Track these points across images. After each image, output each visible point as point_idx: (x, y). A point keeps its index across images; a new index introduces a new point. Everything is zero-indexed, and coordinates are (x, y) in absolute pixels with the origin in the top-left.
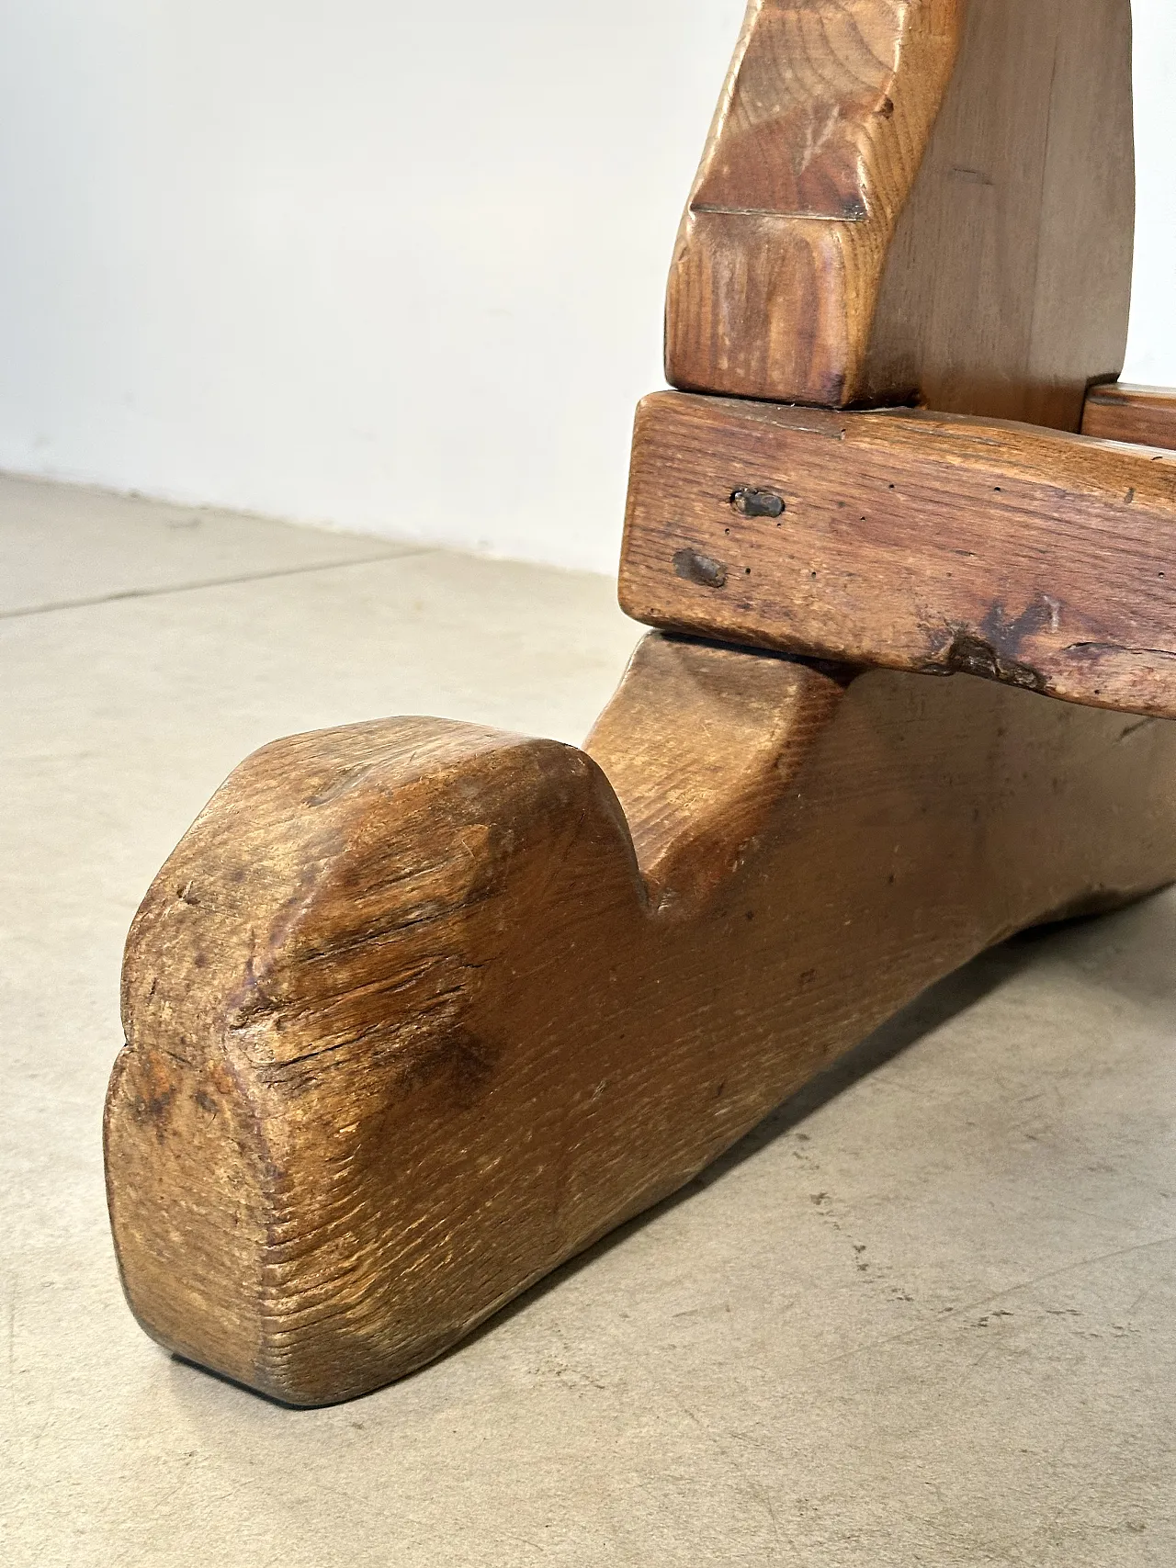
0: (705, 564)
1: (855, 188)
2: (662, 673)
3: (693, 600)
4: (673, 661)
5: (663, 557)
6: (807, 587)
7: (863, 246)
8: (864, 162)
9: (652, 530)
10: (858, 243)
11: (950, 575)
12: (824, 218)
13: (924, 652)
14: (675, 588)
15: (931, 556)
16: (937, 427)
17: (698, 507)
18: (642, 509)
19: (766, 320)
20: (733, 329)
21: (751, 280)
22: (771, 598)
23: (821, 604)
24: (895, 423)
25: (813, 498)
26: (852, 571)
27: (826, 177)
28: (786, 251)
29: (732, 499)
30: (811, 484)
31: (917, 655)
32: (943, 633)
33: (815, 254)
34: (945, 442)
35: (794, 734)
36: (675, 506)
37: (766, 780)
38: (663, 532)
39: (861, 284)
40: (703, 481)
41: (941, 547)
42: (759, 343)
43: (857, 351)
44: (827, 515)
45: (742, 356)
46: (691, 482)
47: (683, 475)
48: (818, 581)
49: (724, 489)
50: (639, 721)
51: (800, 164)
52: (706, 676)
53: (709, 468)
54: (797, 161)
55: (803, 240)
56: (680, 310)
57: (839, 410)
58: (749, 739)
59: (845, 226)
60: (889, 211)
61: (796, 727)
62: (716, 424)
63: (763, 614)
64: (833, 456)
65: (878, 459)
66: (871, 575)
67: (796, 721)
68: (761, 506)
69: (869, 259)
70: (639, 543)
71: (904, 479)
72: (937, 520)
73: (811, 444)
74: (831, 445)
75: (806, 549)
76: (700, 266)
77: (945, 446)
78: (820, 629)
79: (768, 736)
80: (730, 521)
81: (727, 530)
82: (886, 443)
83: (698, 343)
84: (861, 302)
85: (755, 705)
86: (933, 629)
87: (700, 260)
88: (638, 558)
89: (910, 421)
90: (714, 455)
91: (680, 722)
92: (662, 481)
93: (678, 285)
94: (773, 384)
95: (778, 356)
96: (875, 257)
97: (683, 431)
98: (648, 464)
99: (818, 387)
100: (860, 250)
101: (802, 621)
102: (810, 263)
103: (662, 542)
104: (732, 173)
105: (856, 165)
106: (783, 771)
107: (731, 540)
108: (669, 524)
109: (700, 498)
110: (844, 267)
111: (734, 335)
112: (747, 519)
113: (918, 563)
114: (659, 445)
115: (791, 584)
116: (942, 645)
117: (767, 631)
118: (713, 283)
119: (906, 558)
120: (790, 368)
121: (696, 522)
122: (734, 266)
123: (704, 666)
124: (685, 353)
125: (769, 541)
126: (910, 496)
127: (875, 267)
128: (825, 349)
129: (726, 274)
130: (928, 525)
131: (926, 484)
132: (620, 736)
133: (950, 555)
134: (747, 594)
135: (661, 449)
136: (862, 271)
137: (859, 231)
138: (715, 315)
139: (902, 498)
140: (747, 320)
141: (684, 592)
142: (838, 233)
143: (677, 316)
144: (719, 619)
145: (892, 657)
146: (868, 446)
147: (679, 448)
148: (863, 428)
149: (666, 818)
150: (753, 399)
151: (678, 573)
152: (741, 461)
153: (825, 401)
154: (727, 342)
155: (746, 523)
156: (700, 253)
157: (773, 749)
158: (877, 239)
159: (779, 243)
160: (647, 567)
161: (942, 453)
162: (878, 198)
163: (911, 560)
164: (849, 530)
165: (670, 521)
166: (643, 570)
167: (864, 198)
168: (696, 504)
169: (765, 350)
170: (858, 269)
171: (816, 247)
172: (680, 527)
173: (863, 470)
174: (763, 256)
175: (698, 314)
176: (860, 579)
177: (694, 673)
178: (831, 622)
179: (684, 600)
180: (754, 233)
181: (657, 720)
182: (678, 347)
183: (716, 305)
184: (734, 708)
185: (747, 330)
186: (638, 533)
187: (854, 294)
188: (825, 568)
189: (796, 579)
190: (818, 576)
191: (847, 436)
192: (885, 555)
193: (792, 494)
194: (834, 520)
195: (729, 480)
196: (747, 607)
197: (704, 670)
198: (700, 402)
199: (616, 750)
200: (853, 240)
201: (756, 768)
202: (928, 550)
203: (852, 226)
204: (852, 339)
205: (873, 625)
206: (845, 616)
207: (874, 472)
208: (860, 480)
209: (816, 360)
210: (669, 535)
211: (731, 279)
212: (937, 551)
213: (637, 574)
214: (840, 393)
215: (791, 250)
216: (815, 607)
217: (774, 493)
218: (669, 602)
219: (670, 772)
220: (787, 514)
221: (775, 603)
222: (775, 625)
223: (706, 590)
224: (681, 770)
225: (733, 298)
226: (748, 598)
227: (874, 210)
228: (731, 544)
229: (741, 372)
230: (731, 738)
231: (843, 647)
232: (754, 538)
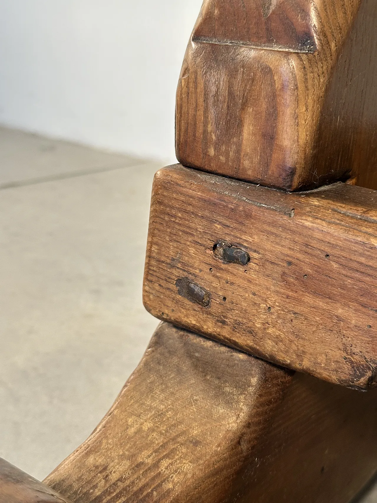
0: (197, 289)
1: (308, 27)
2: (169, 352)
3: (188, 312)
4: (178, 345)
5: (169, 280)
6: (265, 317)
7: (312, 72)
8: (315, 8)
9: (163, 262)
10: (309, 70)
11: (370, 327)
12: (284, 50)
13: (348, 377)
14: (177, 302)
15: (356, 310)
16: (364, 212)
17: (192, 251)
18: (156, 247)
19: (240, 125)
20: (217, 128)
21: (231, 94)
22: (241, 320)
23: (274, 330)
24: (332, 207)
25: (269, 256)
26: (296, 311)
27: (287, 18)
28: (255, 75)
29: (215, 248)
30: (268, 246)
31: (343, 378)
32: (363, 367)
33: (276, 78)
34: (370, 227)
35: (254, 416)
36: (177, 248)
37: (231, 456)
38: (169, 264)
39: (310, 101)
40: (195, 234)
41: (364, 306)
42: (235, 139)
43: (305, 150)
44: (279, 270)
45: (224, 148)
46: (187, 233)
47: (182, 229)
48: (272, 314)
49: (209, 241)
50: (151, 390)
51: (268, 8)
52: (198, 359)
53: (199, 225)
54: (267, 5)
55: (267, 67)
56: (183, 112)
57: (291, 192)
58: (222, 418)
59: (299, 57)
60: (333, 45)
61: (255, 411)
62: (205, 196)
63: (234, 329)
64: (285, 228)
65: (317, 235)
66: (310, 317)
67: (256, 406)
68: (234, 257)
69: (316, 81)
70: (155, 269)
71: (337, 252)
72: (361, 285)
73: (269, 216)
74: (284, 220)
75: (265, 291)
76: (195, 82)
77: (370, 230)
78: (273, 346)
79: (235, 418)
80: (213, 263)
81: (211, 269)
82: (324, 223)
83: (194, 135)
84: (310, 114)
85: (228, 389)
86: (356, 363)
87: (196, 78)
88: (154, 279)
89: (344, 206)
90: (202, 217)
91: (177, 396)
92: (169, 230)
93: (181, 94)
94: (244, 170)
95: (248, 150)
96: (322, 80)
97: (182, 198)
98: (160, 217)
99: (276, 175)
100: (310, 75)
101: (261, 338)
102: (272, 84)
103: (169, 270)
104: (221, 14)
105: (309, 9)
106: (244, 446)
107: (213, 276)
108: (173, 260)
109: (193, 245)
110: (297, 88)
111: (218, 132)
112: (224, 263)
113: (346, 314)
114: (166, 206)
115: (253, 312)
116: (363, 375)
117: (237, 341)
118: (205, 95)
119: (337, 309)
120: (256, 160)
121: (191, 260)
122: (219, 83)
123: (197, 352)
124: (186, 141)
125: (238, 281)
126: (341, 265)
127: (321, 89)
128: (282, 149)
129: (213, 89)
130: (353, 288)
131: (353, 257)
132: (137, 402)
133: (371, 312)
134: (224, 314)
135: (168, 209)
136: (311, 92)
137: (309, 60)
138: (206, 117)
139: (335, 266)
140: (228, 122)
141: (183, 306)
142: (294, 62)
143: (181, 116)
144: (205, 327)
145: (324, 375)
146: (311, 224)
147: (180, 210)
148: (308, 209)
149: (155, 489)
150: (231, 178)
151: (179, 293)
152: (220, 223)
153: (281, 186)
154: (214, 137)
155: (223, 266)
156: (196, 72)
157: (238, 429)
158: (323, 67)
159: (250, 68)
160: (160, 285)
161: (367, 236)
162: (325, 35)
163: (340, 311)
164: (296, 282)
165: (174, 257)
166: (157, 288)
167: (315, 35)
168: (190, 248)
169: (239, 145)
170: (308, 90)
171: (277, 72)
172: (180, 262)
173: (306, 241)
174: (239, 77)
175: (195, 115)
176: (303, 318)
177: (190, 356)
178: (281, 343)
179: (183, 310)
180: (233, 60)
181: (163, 391)
182: (182, 137)
183: (206, 110)
184: (214, 389)
185: (228, 129)
186: (153, 262)
187: (304, 108)
188: (277, 306)
189: (257, 310)
190: (272, 310)
191: (295, 215)
192: (321, 304)
193: (255, 251)
194: (284, 273)
195: (212, 235)
196: (224, 322)
197: (197, 355)
198: (195, 178)
199: (132, 414)
200: (304, 68)
201: (225, 444)
202: (353, 305)
203: (304, 57)
204: (302, 142)
205: (311, 351)
206: (291, 341)
207: (314, 243)
208: (304, 248)
209: (275, 156)
210: (173, 267)
211: (217, 92)
212: (361, 308)
213: (154, 289)
214: (292, 181)
215: (259, 74)
216: (270, 331)
217: (243, 249)
218: (173, 310)
219: (165, 441)
220: (251, 264)
221: (242, 323)
222: (242, 338)
223: (197, 307)
224: (174, 439)
225: (218, 106)
226: (224, 317)
227: (322, 45)
228: (213, 279)
229: (223, 159)
230: (210, 415)
231: (289, 361)
232: (229, 277)
